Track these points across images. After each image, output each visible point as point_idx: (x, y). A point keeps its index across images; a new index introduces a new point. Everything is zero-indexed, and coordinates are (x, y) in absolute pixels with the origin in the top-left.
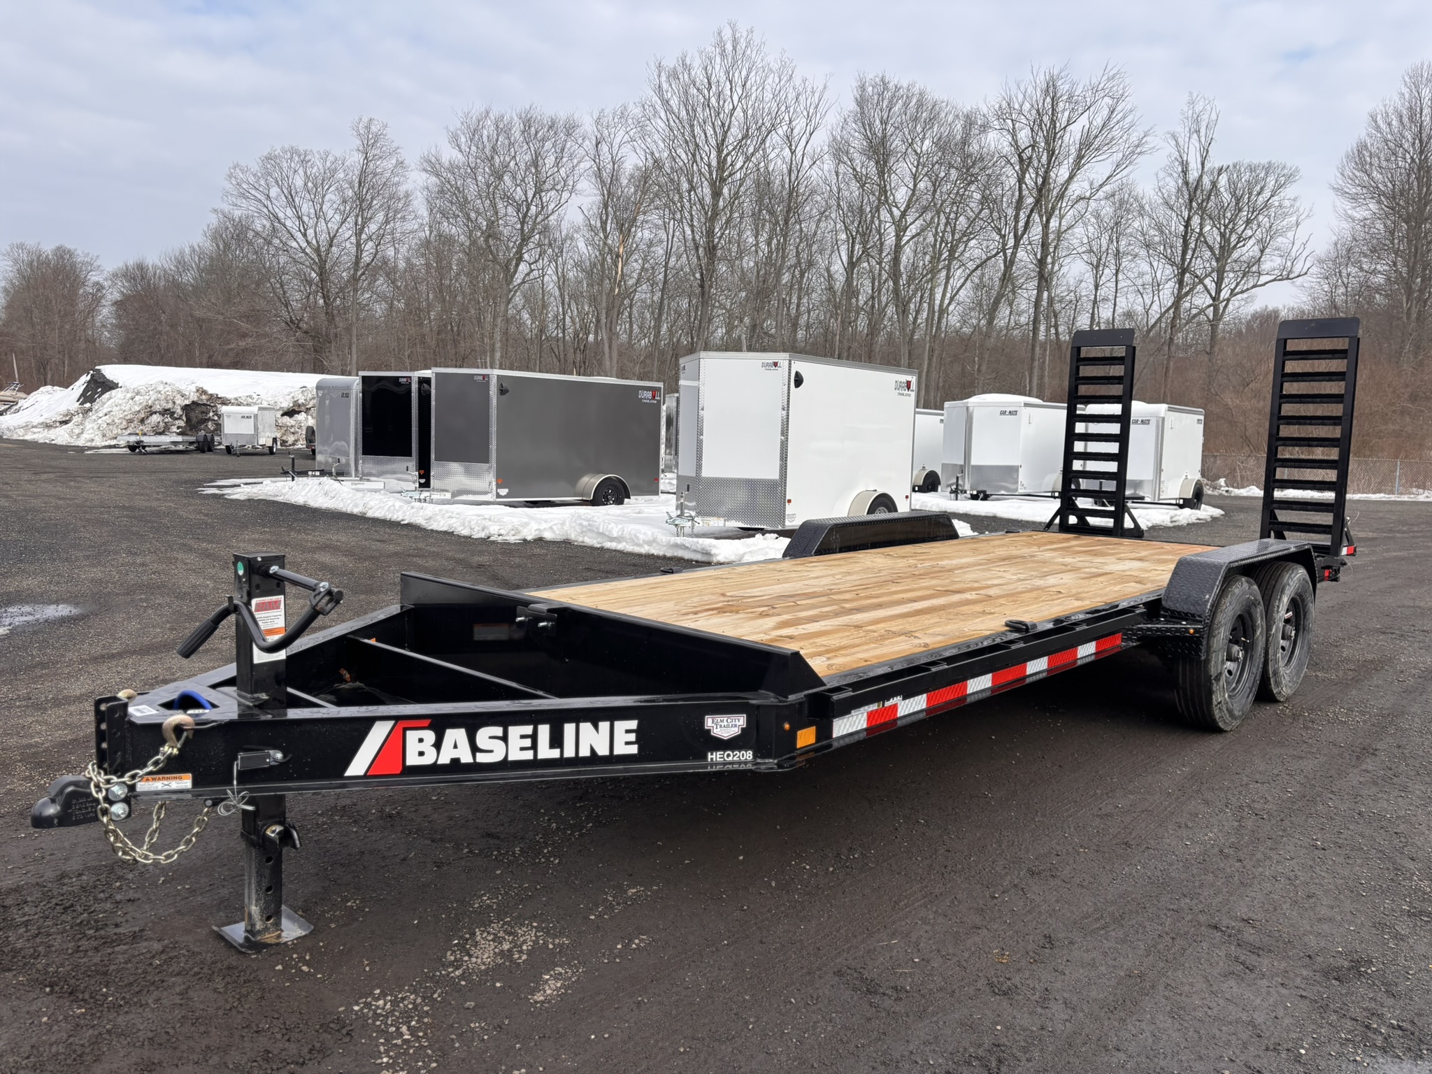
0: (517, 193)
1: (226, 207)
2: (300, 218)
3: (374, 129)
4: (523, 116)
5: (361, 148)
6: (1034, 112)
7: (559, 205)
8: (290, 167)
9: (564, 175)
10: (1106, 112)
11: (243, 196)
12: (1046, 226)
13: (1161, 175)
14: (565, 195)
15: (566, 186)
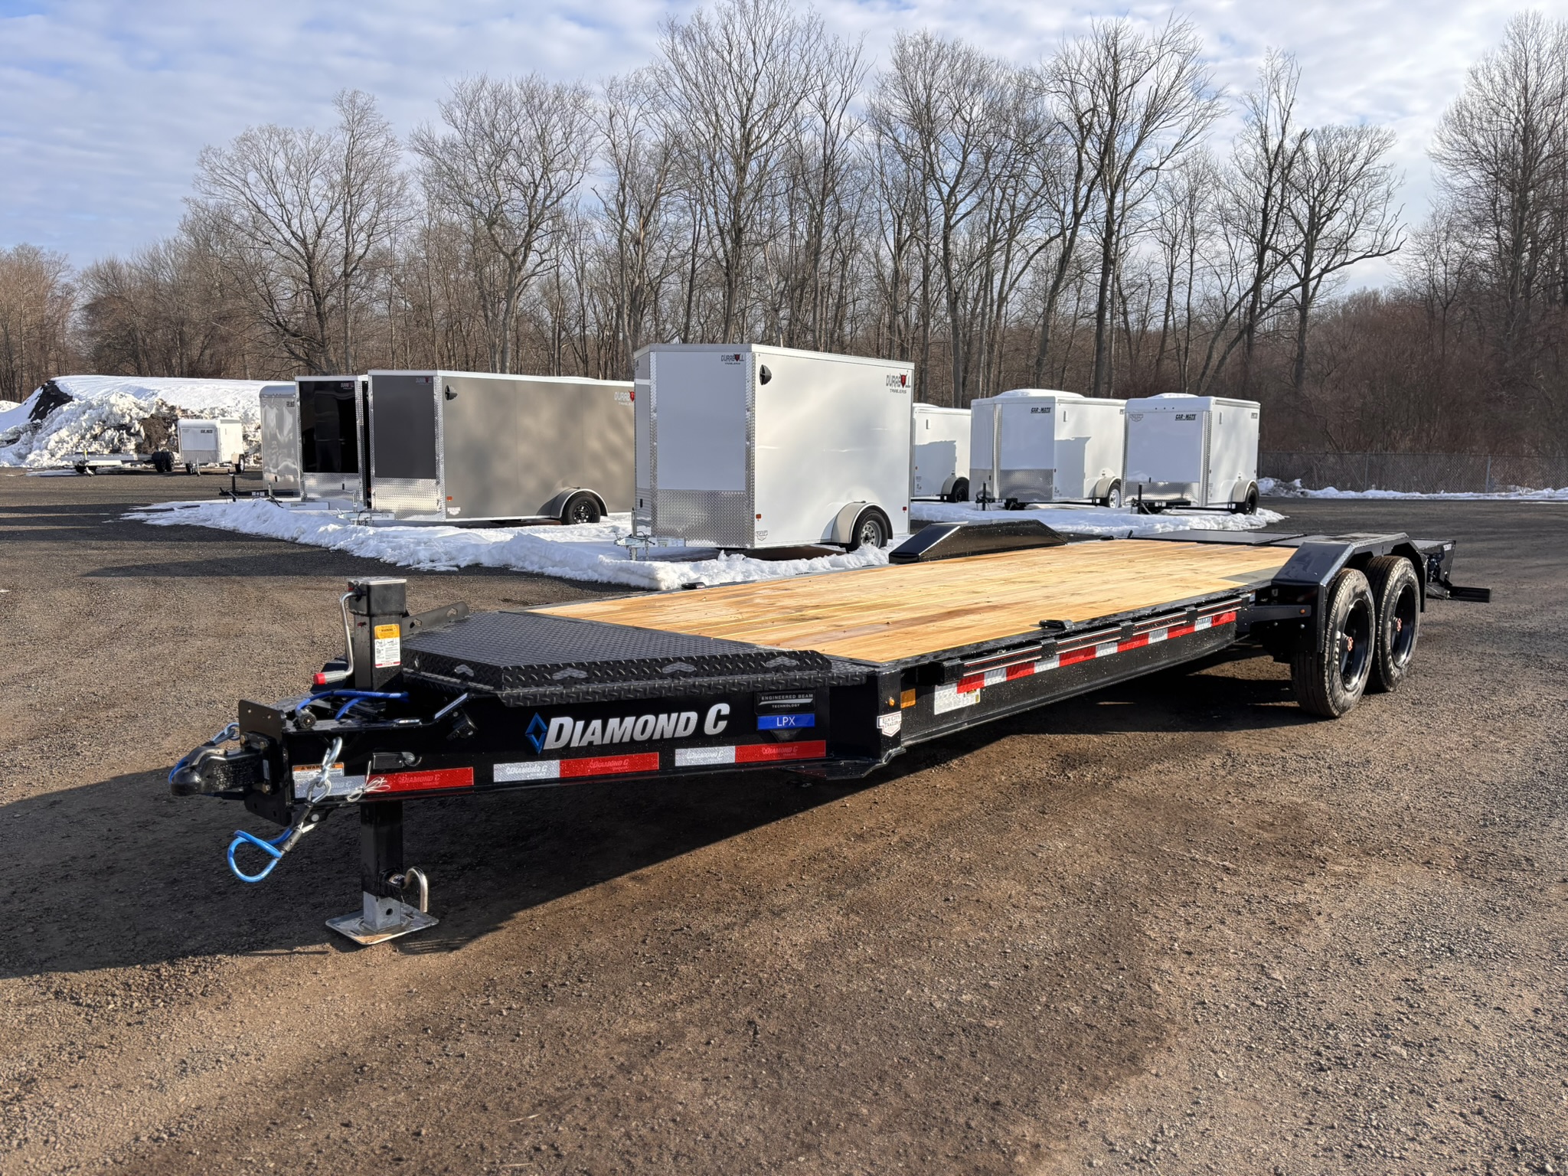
0: (525, 175)
1: (199, 197)
2: (281, 205)
3: (360, 102)
4: (525, 85)
5: (345, 125)
6: (1094, 71)
7: (570, 186)
8: (269, 149)
9: (574, 152)
10: (1174, 71)
11: (215, 181)
12: (1111, 201)
13: (1238, 141)
14: (577, 175)
15: (577, 163)
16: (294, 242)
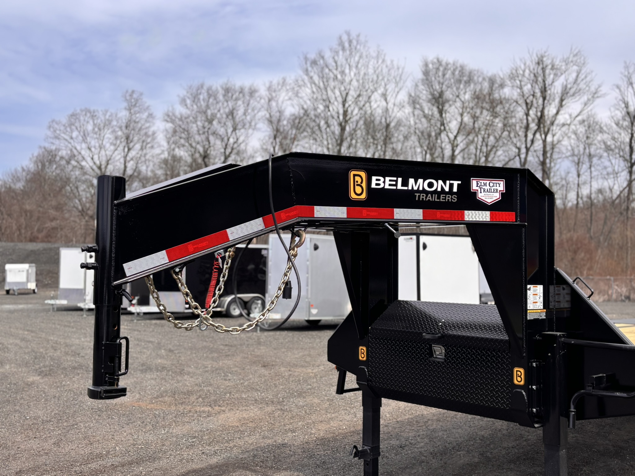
0: (222, 131)
1: (47, 145)
2: (89, 149)
3: (135, 96)
4: (224, 86)
5: (127, 107)
6: (532, 75)
7: (247, 136)
8: (84, 120)
9: (249, 120)
10: (574, 75)
11: (57, 138)
12: (544, 141)
13: (612, 109)
14: (251, 131)
15: (250, 126)
16: (95, 167)
